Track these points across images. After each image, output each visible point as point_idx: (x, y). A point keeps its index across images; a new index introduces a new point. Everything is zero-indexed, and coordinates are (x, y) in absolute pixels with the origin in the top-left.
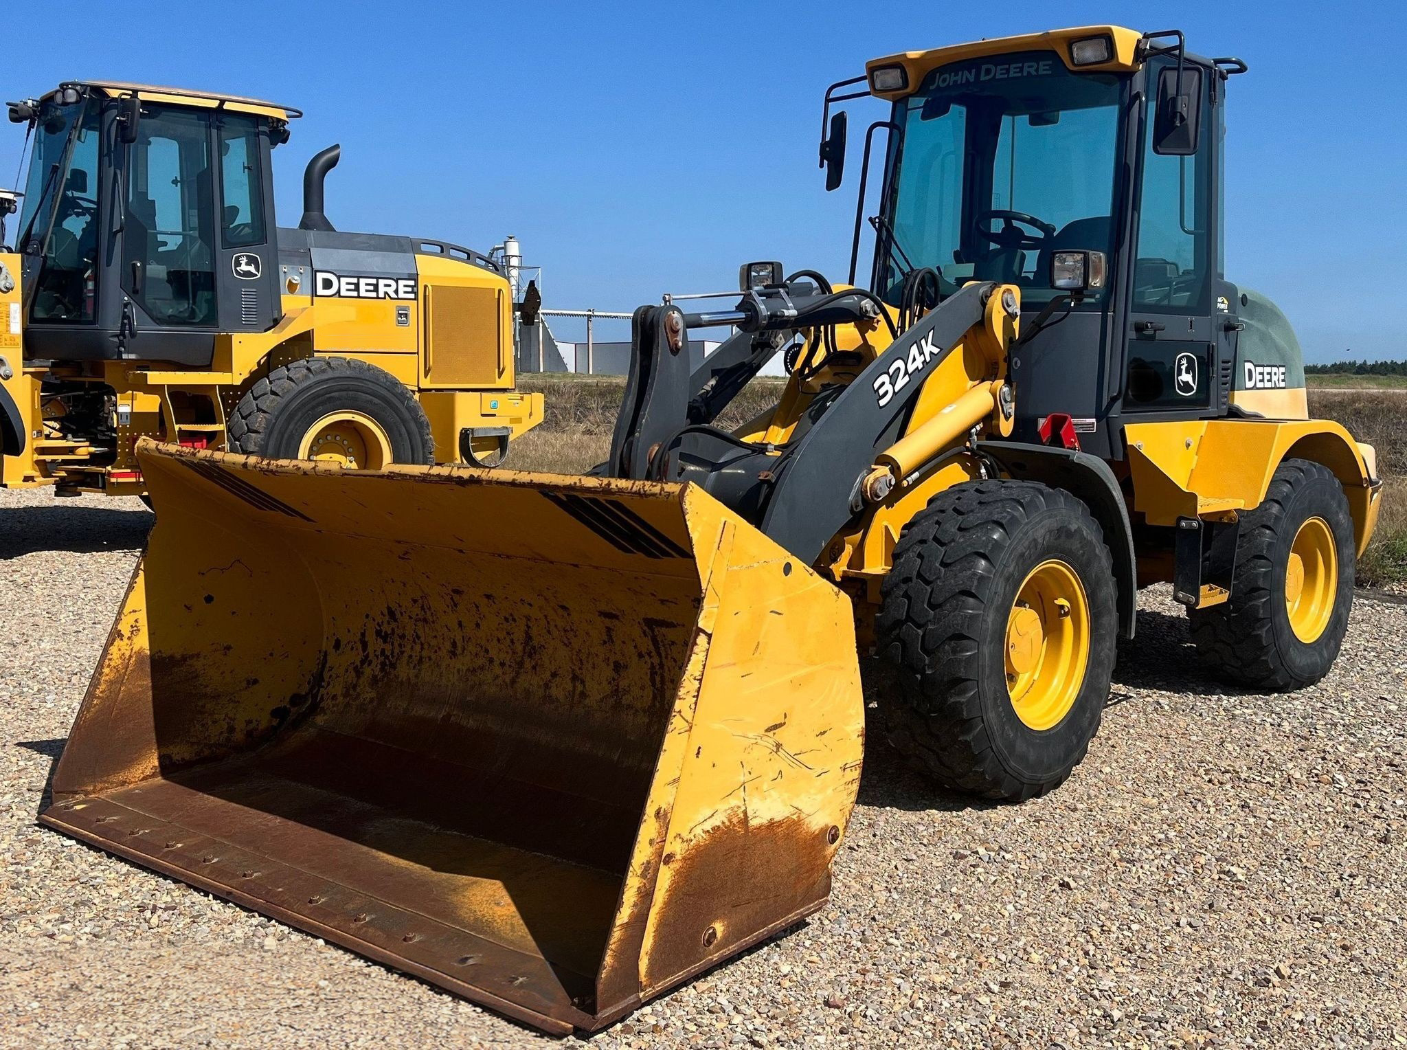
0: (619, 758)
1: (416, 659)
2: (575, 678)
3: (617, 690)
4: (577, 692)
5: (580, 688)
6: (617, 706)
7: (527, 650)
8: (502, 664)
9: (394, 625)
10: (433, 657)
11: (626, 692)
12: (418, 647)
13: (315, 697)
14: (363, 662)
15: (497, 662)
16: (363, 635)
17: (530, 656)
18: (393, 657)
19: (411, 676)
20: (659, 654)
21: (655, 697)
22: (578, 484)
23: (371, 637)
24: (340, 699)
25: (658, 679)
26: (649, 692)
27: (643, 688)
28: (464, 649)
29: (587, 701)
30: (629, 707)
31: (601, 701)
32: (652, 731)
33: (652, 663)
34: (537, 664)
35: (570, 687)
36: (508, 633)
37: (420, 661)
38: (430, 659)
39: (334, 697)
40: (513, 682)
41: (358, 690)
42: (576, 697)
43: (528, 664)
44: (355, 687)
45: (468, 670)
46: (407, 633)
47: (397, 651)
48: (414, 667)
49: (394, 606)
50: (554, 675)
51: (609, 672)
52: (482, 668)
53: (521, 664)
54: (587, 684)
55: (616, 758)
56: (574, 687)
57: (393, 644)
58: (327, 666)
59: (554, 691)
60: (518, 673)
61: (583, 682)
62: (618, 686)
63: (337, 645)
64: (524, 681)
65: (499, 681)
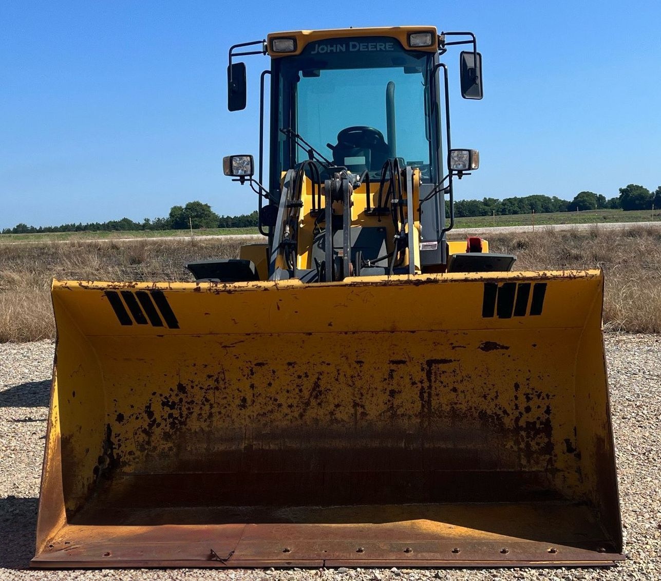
0: (405, 445)
1: (205, 416)
2: (356, 405)
3: (392, 407)
4: (358, 413)
5: (360, 410)
6: (394, 416)
7: (314, 393)
8: (290, 406)
9: (182, 396)
10: (223, 411)
11: (399, 407)
12: (207, 407)
13: (111, 456)
14: (150, 426)
15: (285, 406)
16: (149, 407)
17: (316, 397)
18: (182, 417)
19: (203, 427)
20: (430, 380)
21: (423, 406)
22: (520, 276)
23: (157, 408)
24: (138, 453)
25: (426, 395)
26: (418, 404)
27: (413, 402)
28: (254, 402)
29: (368, 417)
30: (403, 415)
31: (380, 415)
32: (425, 426)
33: (422, 387)
34: (322, 401)
35: (352, 411)
36: (298, 386)
37: (211, 415)
38: (220, 413)
39: (131, 453)
40: (301, 416)
41: (153, 444)
42: (359, 416)
43: (313, 402)
44: (148, 443)
45: (259, 414)
46: (195, 400)
47: (185, 413)
48: (205, 421)
49: (184, 383)
50: (337, 406)
51: (386, 397)
52: (272, 412)
53: (307, 404)
54: (366, 407)
55: (403, 445)
56: (356, 411)
57: (180, 409)
58: (113, 434)
59: (338, 416)
60: (305, 410)
61: (363, 406)
62: (392, 404)
63: (120, 418)
64: (311, 413)
65: (289, 417)
